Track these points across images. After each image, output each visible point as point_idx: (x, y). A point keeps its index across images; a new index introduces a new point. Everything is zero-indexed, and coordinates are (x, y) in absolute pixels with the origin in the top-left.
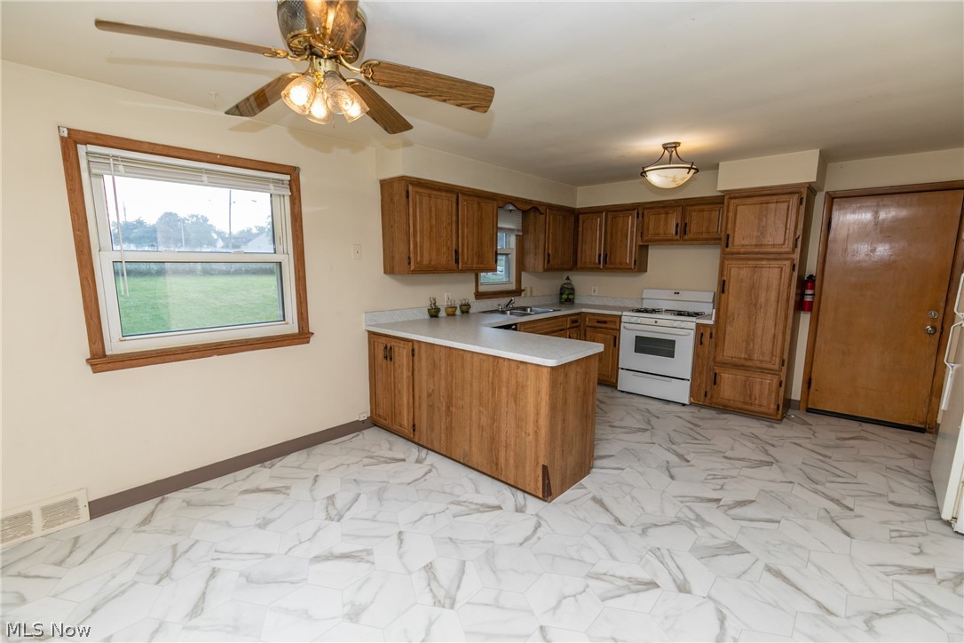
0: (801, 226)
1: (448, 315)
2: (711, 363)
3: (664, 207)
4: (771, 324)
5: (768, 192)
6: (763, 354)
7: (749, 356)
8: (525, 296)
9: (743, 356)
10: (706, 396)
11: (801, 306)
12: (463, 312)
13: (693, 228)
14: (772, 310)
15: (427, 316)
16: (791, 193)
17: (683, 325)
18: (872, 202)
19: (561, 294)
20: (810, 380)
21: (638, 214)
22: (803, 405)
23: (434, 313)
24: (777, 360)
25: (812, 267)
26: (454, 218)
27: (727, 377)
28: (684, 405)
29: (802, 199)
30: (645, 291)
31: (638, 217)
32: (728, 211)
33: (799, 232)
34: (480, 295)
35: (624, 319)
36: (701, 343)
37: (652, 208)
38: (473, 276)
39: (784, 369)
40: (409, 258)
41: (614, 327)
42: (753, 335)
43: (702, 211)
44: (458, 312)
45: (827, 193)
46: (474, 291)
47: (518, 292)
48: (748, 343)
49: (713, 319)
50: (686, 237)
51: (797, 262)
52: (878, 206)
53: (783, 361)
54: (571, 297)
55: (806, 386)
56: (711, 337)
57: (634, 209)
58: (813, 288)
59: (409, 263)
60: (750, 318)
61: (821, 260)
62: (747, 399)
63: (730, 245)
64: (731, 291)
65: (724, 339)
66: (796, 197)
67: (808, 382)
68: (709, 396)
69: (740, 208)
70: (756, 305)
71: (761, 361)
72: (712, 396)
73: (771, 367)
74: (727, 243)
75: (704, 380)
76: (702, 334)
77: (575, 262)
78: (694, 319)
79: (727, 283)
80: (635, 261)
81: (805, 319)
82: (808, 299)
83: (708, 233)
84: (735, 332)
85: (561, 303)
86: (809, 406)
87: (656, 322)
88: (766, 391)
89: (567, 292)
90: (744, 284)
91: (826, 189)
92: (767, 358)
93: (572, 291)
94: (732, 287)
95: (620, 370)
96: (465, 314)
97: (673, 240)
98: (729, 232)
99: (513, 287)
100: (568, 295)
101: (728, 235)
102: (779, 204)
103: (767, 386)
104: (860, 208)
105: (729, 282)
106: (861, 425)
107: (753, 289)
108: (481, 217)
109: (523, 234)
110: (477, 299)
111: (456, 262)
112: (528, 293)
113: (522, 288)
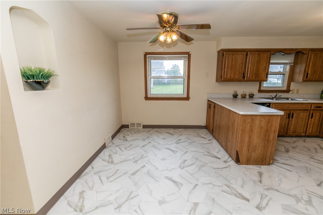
1: (242, 97)
12: (250, 97)
15: (232, 97)
23: (235, 96)
26: (244, 61)
38: (258, 83)
40: (222, 76)
44: (248, 97)
46: (258, 89)
47: (288, 91)
59: (221, 78)
99: (284, 89)
108: (259, 59)
109: (294, 65)
110: (259, 92)
111: (243, 78)
112: (295, 92)
113: (290, 90)
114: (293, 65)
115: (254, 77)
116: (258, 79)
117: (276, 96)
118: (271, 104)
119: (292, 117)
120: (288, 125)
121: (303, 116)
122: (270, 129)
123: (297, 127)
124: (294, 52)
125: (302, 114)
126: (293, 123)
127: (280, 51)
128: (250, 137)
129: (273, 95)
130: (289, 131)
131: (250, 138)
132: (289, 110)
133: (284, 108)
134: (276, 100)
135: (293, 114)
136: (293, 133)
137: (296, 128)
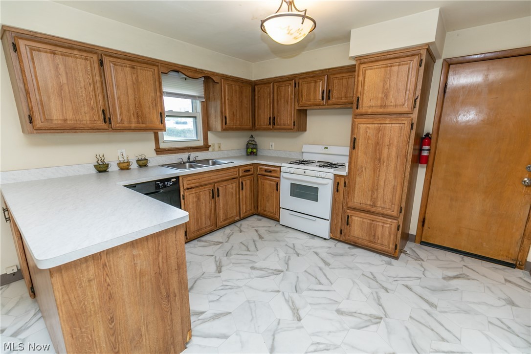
0: (419, 87)
1: (121, 169)
2: (345, 207)
3: (313, 77)
4: (391, 177)
5: (392, 56)
6: (384, 202)
7: (374, 203)
8: (213, 151)
9: (369, 203)
10: (341, 233)
11: (419, 159)
12: (140, 166)
13: (335, 94)
14: (392, 165)
15: (94, 171)
16: (412, 55)
17: (323, 175)
18: (484, 66)
19: (247, 148)
20: (424, 219)
21: (295, 84)
22: (418, 239)
23: (102, 168)
24: (396, 208)
25: (429, 126)
27: (357, 220)
28: (325, 239)
29: (421, 61)
30: (304, 146)
31: (295, 86)
32: (358, 76)
33: (418, 93)
34: (159, 151)
35: (283, 169)
36: (338, 191)
37: (305, 78)
39: (402, 215)
41: (276, 175)
42: (377, 185)
43: (341, 78)
44: (134, 166)
45: (445, 60)
46: (154, 147)
47: (206, 147)
48: (373, 192)
49: (347, 171)
50: (330, 102)
51: (415, 121)
52: (488, 69)
53: (401, 208)
54: (254, 150)
55: (421, 224)
56: (345, 186)
57: (292, 80)
58: (429, 144)
60: (374, 171)
61: (437, 120)
62: (372, 238)
63: (360, 106)
64: (360, 147)
65: (355, 188)
66: (416, 60)
67: (423, 222)
68: (343, 234)
69: (368, 72)
70: (380, 159)
71: (383, 208)
72: (345, 234)
73: (391, 213)
74: (358, 105)
75: (340, 220)
76: (338, 183)
77: (254, 124)
78: (332, 170)
79: (357, 140)
80: (294, 122)
81: (422, 172)
82: (425, 153)
83: (346, 98)
84: (362, 182)
85: (247, 155)
86: (423, 240)
87: (305, 172)
88: (387, 233)
89: (251, 147)
90: (370, 142)
91: (444, 56)
92: (387, 206)
93: (255, 146)
94: (361, 144)
95: (281, 209)
96: (143, 169)
97: (319, 105)
98: (359, 95)
99: (201, 143)
100: (252, 149)
101: (358, 98)
102: (401, 67)
103: (387, 229)
104: (472, 72)
105: (359, 140)
106: (463, 260)
107: (378, 146)
108: (137, 80)
109: (206, 100)
110: (157, 154)
111: (105, 122)
112: (217, 148)
113: (209, 144)
114: (204, 100)
115: (134, 120)
116: (144, 125)
117: (189, 158)
118: (181, 179)
119: (218, 196)
120: (215, 210)
121: (232, 189)
122: (165, 266)
123: (228, 209)
124: (200, 76)
125: (230, 186)
126: (221, 204)
127: (176, 68)
128: (112, 318)
129: (184, 156)
130: (219, 219)
131: (112, 320)
132: (211, 184)
133: (204, 183)
134: (191, 167)
135: (218, 189)
136: (225, 220)
137: (227, 211)
